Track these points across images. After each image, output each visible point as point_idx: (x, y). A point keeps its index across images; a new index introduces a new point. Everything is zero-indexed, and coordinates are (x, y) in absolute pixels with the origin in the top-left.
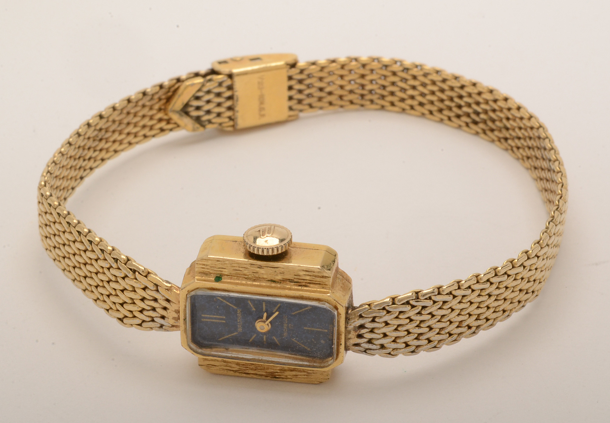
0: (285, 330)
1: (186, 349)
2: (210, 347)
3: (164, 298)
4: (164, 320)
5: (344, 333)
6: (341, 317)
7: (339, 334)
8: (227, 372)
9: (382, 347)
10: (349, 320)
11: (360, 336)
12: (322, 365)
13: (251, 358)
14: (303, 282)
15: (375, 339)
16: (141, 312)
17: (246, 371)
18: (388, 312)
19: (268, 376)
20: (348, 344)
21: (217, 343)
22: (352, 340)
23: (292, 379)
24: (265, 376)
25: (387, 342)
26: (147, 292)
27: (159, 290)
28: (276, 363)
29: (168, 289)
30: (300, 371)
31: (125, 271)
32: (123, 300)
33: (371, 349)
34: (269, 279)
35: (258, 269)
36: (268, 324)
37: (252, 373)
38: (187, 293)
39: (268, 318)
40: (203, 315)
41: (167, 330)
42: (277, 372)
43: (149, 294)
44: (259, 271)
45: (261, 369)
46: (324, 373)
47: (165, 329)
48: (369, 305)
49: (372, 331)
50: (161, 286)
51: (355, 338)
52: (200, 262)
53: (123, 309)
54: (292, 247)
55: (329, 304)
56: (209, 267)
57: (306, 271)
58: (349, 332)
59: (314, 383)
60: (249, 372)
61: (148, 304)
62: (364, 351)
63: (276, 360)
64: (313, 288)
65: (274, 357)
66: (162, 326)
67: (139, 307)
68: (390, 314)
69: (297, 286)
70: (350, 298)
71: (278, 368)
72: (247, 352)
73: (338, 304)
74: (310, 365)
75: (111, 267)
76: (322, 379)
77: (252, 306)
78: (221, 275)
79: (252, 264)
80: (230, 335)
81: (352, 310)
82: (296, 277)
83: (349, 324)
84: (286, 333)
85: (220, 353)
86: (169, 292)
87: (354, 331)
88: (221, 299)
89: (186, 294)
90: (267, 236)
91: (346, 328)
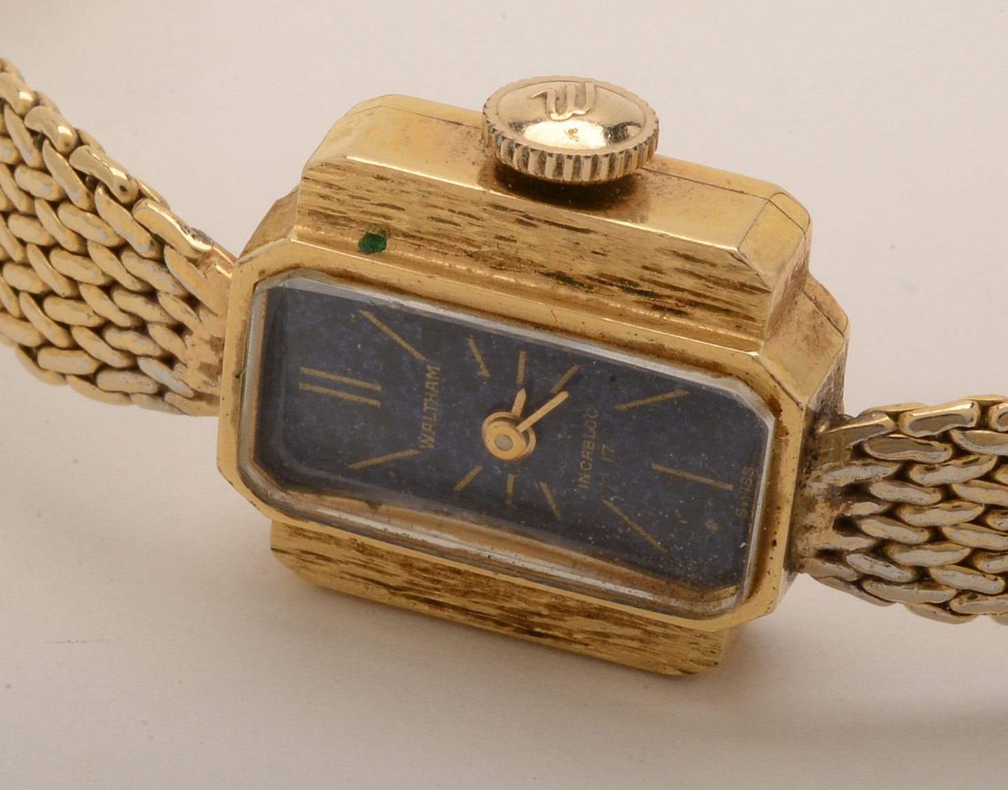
0: (586, 466)
1: (231, 483)
2: (317, 487)
3: (179, 292)
4: (170, 371)
5: (791, 503)
6: (787, 442)
7: (772, 505)
8: (367, 588)
9: (922, 576)
10: (815, 458)
11: (847, 525)
12: (698, 609)
13: (453, 546)
14: (670, 297)
15: (899, 543)
16: (99, 331)
17: (433, 594)
18: (960, 452)
19: (506, 622)
20: (801, 546)
21: (343, 480)
22: (815, 535)
23: (586, 645)
24: (496, 622)
25: (940, 562)
26: (124, 262)
27: (167, 261)
28: (535, 578)
29: (198, 260)
30: (619, 622)
31: (65, 180)
32: (44, 284)
33: (878, 579)
34: (553, 267)
35: (517, 228)
36: (526, 434)
37: (452, 603)
38: (257, 280)
39: (528, 411)
40: (305, 370)
41: (180, 410)
42: (539, 615)
43: (130, 270)
44: (519, 233)
45: (484, 595)
46: (702, 639)
47: (171, 405)
48: (895, 416)
49: (892, 512)
50: (174, 245)
51: (827, 528)
52: (319, 174)
53: (42, 314)
54: (650, 171)
55: (752, 388)
56: (348, 198)
57: (687, 258)
58: (810, 505)
59: (661, 671)
60: (441, 600)
61: (124, 308)
62: (854, 583)
63: (539, 569)
64: (701, 321)
65: (535, 557)
66: (161, 392)
67: (92, 314)
68: (965, 460)
69: (646, 308)
70: (833, 385)
71: (545, 600)
72: (440, 526)
73: (783, 395)
74: (653, 603)
75: (21, 162)
76: (691, 660)
77: (478, 358)
78: (383, 232)
79: (497, 207)
80: (390, 457)
81: (831, 427)
82: (647, 274)
83: (814, 474)
84: (587, 476)
85: (345, 516)
86: (200, 272)
87: (829, 504)
88: (374, 320)
89: (254, 282)
90: (574, 115)
91: (800, 485)
